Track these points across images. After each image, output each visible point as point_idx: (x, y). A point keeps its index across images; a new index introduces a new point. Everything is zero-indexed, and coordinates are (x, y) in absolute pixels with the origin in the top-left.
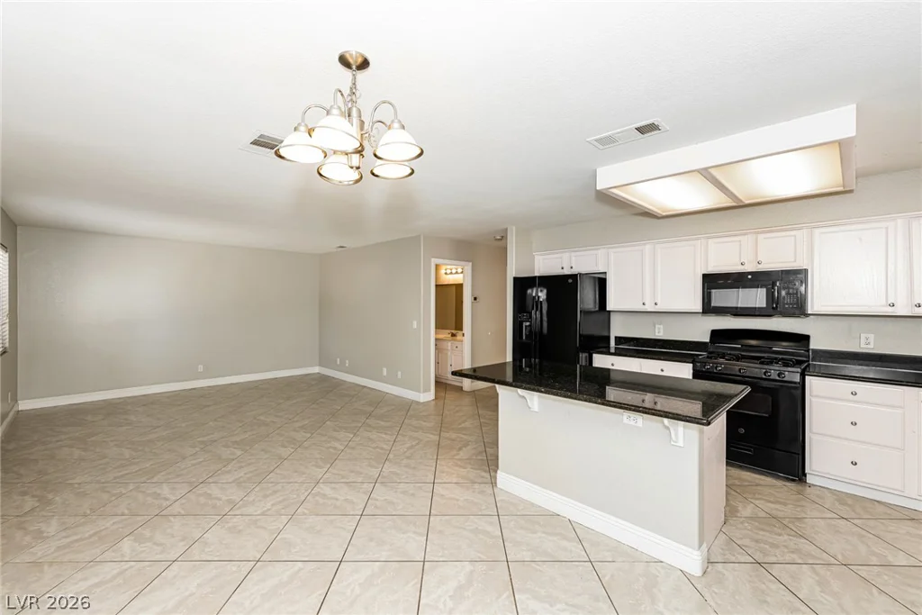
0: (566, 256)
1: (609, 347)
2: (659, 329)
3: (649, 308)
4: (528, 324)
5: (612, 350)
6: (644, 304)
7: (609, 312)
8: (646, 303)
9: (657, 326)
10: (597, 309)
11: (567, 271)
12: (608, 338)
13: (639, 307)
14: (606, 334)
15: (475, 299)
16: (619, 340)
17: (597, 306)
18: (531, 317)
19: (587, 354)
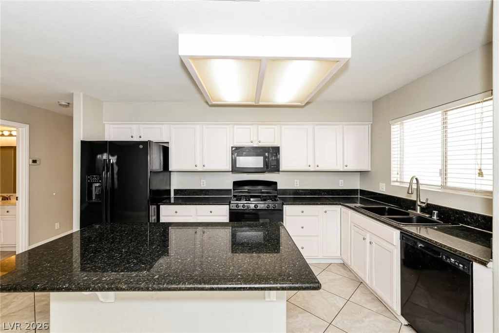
0: (135, 127)
1: (170, 198)
2: (203, 182)
3: (200, 168)
4: (97, 185)
5: (172, 201)
6: (196, 166)
7: (171, 172)
8: (197, 165)
9: (202, 181)
10: (162, 170)
11: (136, 139)
12: (169, 191)
13: (193, 168)
14: (168, 188)
15: (34, 161)
16: (177, 192)
17: (162, 168)
18: (101, 179)
19: (155, 206)
